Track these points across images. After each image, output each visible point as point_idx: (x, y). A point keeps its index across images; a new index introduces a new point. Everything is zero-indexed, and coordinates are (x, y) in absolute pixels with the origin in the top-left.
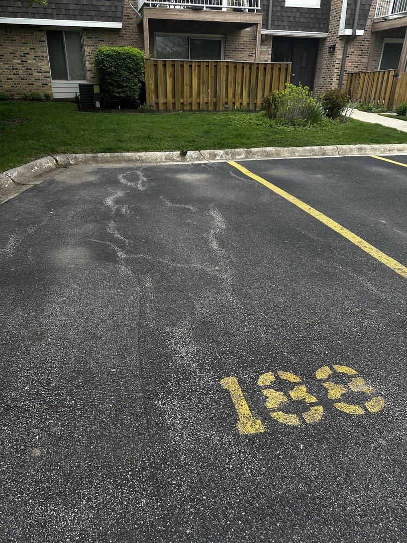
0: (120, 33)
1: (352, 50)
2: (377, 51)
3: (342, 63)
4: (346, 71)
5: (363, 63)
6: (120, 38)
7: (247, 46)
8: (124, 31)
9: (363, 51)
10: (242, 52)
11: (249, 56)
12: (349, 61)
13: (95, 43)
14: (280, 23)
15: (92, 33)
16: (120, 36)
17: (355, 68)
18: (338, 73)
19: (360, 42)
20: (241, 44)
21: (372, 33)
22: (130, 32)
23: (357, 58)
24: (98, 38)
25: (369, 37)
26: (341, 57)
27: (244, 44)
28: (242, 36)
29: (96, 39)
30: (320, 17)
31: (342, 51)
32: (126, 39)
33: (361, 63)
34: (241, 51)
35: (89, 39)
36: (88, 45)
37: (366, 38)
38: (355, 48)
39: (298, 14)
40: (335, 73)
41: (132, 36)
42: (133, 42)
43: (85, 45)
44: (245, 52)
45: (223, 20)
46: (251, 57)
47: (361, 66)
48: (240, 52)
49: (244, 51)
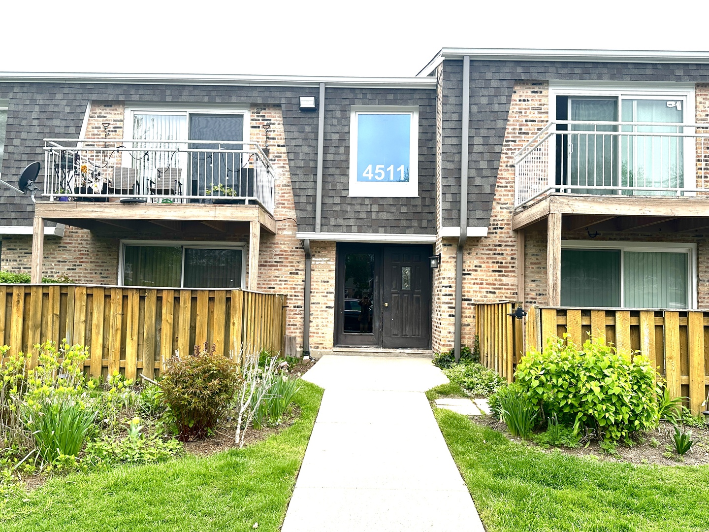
0: (62, 241)
1: (476, 262)
2: (535, 264)
3: (456, 286)
4: (470, 300)
5: (508, 285)
6: (60, 249)
7: (287, 258)
8: (68, 238)
9: (501, 263)
10: (279, 268)
11: (291, 273)
12: (472, 281)
13: (19, 257)
14: (340, 221)
15: (16, 242)
16: (60, 247)
17: (489, 295)
18: (452, 303)
19: (491, 247)
20: (276, 255)
21: (516, 231)
22: (77, 240)
23: (491, 276)
24: (24, 249)
25: (510, 239)
26: (452, 274)
27: (282, 255)
28: (278, 244)
29: (21, 251)
30: (419, 209)
31: (453, 264)
32: (70, 250)
33: (502, 285)
34: (277, 266)
35: (11, 251)
36: (7, 260)
37: (503, 241)
38: (482, 258)
39: (375, 208)
40: (444, 303)
41: (80, 246)
42: (81, 254)
43: (3, 260)
44: (283, 268)
45: (180, 217)
46: (296, 276)
47: (503, 291)
48: (275, 268)
49: (282, 266)
